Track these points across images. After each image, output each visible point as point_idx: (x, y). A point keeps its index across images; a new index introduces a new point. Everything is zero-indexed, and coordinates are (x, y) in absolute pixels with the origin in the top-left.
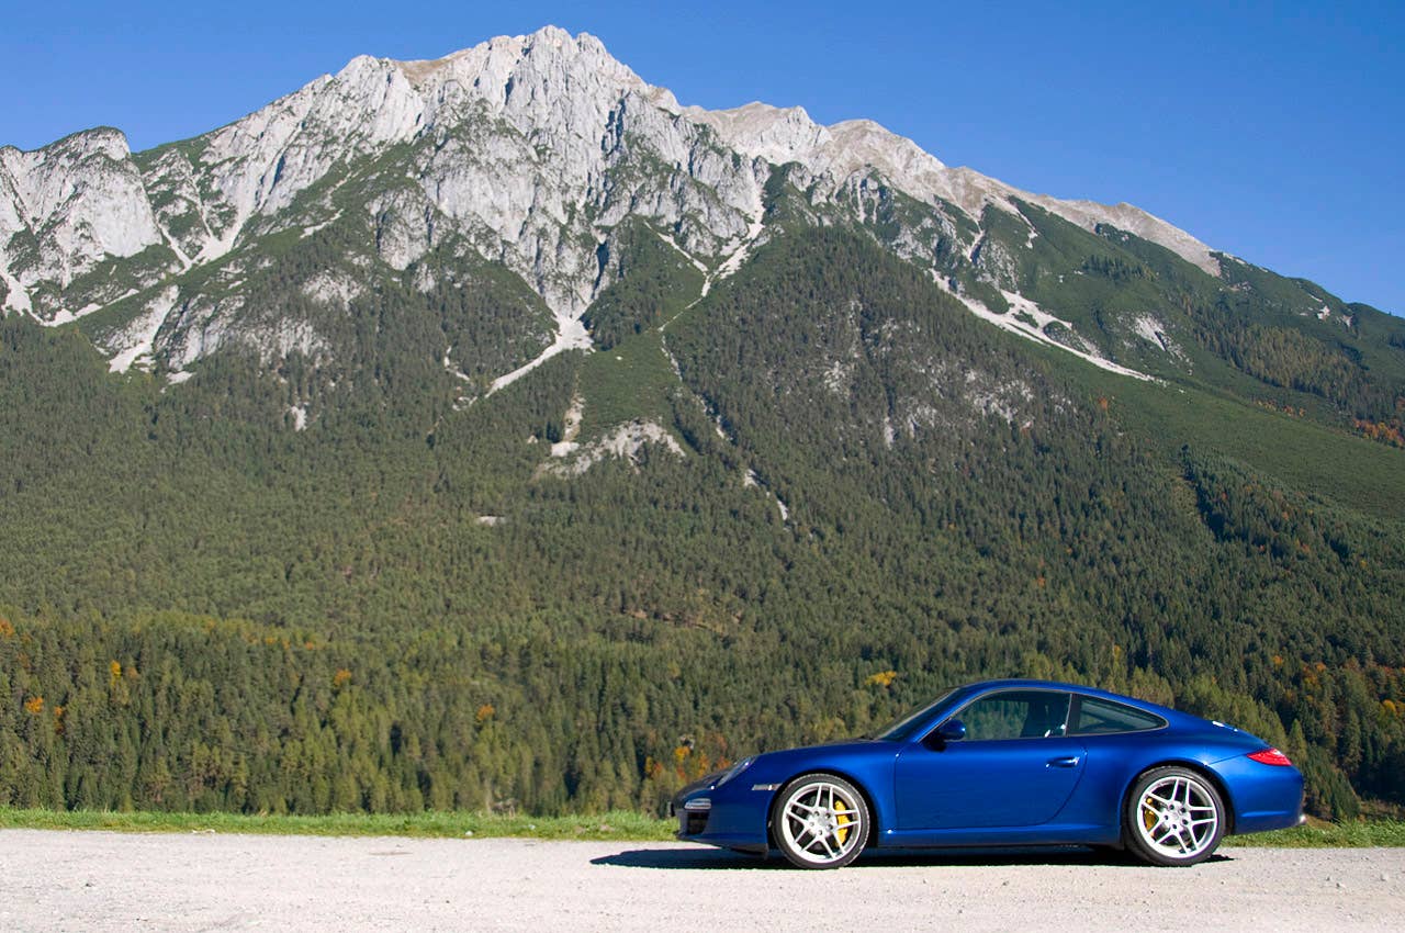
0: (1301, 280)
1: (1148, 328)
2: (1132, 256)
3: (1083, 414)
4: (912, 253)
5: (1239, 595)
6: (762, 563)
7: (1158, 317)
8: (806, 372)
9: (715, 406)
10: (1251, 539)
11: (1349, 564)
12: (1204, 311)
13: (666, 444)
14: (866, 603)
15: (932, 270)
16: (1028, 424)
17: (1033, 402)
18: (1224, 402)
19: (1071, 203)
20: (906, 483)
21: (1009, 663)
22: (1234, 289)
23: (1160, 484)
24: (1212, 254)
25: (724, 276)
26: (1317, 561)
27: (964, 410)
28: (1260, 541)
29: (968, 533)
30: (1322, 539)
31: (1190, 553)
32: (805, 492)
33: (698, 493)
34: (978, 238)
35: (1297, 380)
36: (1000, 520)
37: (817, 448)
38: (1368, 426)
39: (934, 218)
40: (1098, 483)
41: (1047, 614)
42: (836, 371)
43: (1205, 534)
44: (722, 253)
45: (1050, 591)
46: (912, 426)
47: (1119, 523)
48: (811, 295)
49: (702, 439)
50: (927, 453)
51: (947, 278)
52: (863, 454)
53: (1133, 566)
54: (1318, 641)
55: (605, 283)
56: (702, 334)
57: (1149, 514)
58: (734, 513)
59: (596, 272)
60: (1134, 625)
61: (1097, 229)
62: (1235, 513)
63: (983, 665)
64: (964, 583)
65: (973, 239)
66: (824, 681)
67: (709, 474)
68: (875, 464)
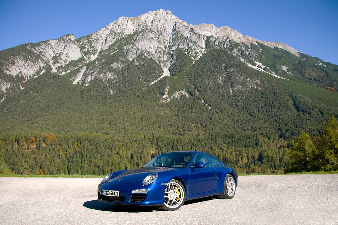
0: (316, 57)
1: (284, 68)
2: (281, 53)
3: (271, 86)
4: (236, 54)
5: (301, 123)
6: (205, 119)
7: (287, 66)
8: (214, 79)
9: (196, 87)
10: (304, 111)
11: (323, 116)
12: (296, 64)
13: (186, 95)
14: (226, 126)
15: (240, 57)
16: (260, 89)
17: (261, 84)
18: (299, 83)
19: (269, 43)
20: (235, 102)
21: (255, 138)
22: (302, 60)
23: (286, 100)
24: (298, 52)
25: (197, 60)
26: (317, 115)
27: (246, 86)
28: (306, 112)
29: (247, 112)
30: (318, 111)
31: (292, 114)
32: (214, 104)
33: (192, 105)
34: (250, 50)
35: (314, 78)
36: (254, 109)
37: (217, 95)
38: (328, 87)
39: (241, 46)
40: (274, 101)
41: (263, 128)
42: (220, 79)
43: (296, 111)
44: (197, 55)
45: (264, 123)
46: (236, 90)
47: (278, 108)
48: (215, 63)
49: (193, 93)
50: (239, 95)
51: (243, 59)
52: (226, 96)
53: (280, 117)
54: (316, 132)
55: (173, 62)
56: (193, 72)
57: (284, 107)
58: (200, 109)
59: (171, 60)
60: (280, 129)
61: (274, 48)
62: (301, 106)
63: (250, 138)
64: (246, 122)
65: (249, 50)
66: (217, 142)
67: (195, 101)
68: (228, 98)
